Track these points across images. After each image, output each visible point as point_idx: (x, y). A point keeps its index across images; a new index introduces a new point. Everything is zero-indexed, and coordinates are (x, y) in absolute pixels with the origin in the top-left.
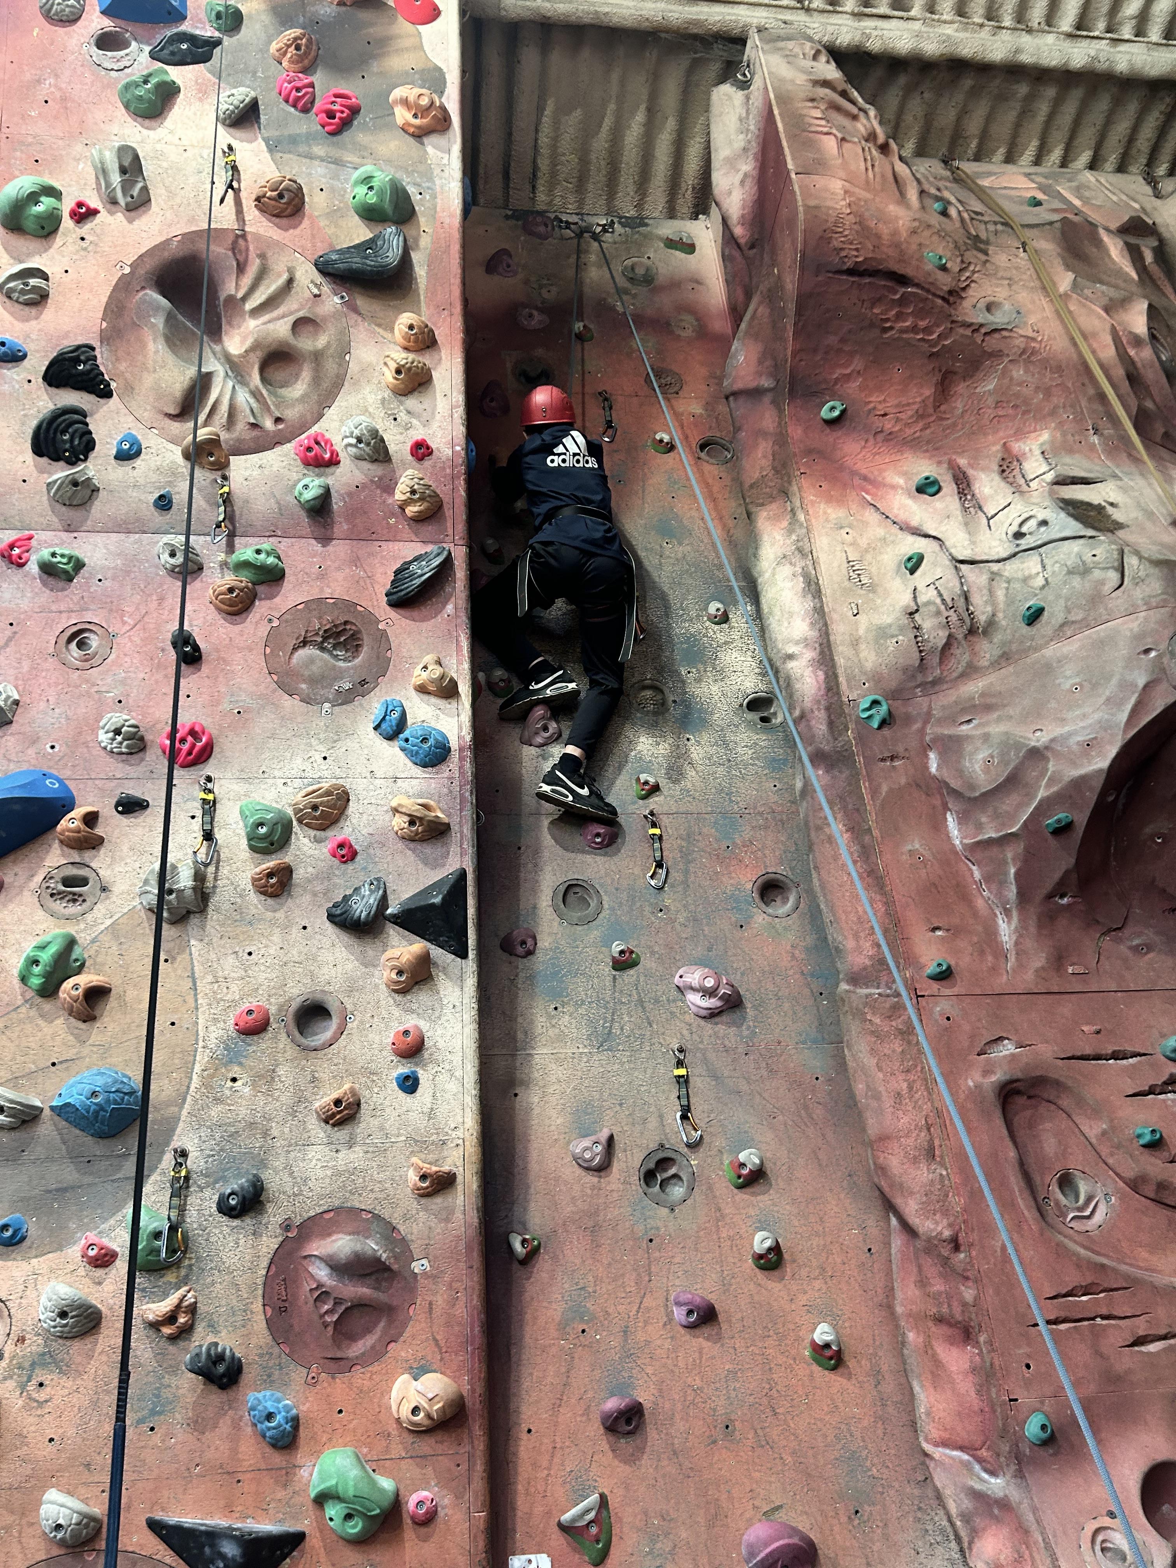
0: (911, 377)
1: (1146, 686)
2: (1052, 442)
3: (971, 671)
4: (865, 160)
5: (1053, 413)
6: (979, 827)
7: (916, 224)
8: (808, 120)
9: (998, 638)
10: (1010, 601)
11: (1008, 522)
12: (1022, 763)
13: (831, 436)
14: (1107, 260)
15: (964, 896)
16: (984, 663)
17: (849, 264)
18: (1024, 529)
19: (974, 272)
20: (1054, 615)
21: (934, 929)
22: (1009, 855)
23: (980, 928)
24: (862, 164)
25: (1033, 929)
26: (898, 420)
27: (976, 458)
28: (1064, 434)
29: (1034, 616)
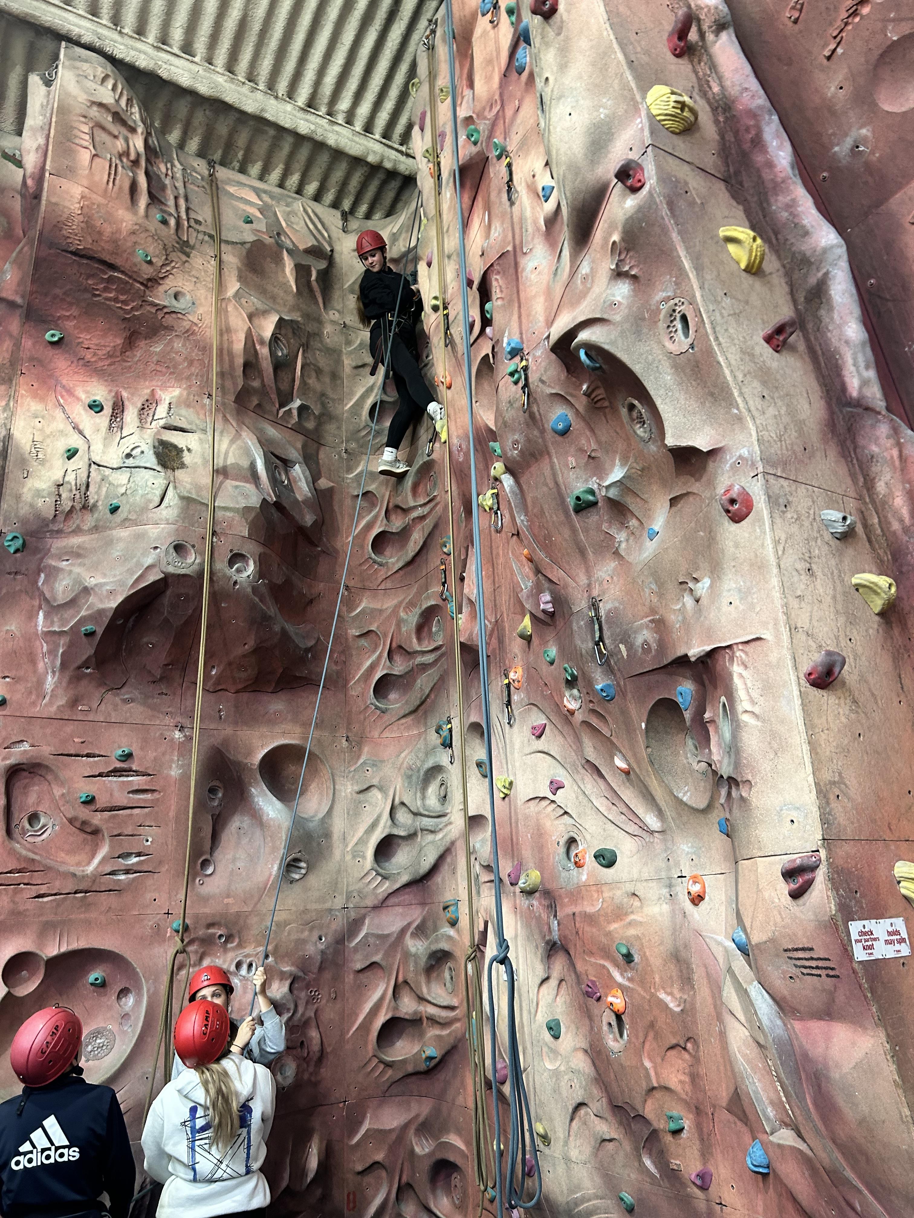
0: (110, 329)
1: (149, 568)
2: (179, 397)
3: (78, 531)
4: (109, 174)
5: (188, 378)
6: (52, 623)
7: (137, 227)
8: (76, 132)
9: (96, 516)
10: (107, 496)
11: (127, 445)
12: (79, 593)
13: (51, 352)
14: (280, 273)
15: (33, 661)
16: (86, 528)
17: (72, 248)
18: (134, 453)
19: (174, 267)
20: (122, 514)
21: (4, 677)
22: (62, 642)
23: (35, 679)
24: (106, 177)
25: (64, 684)
26: (95, 354)
27: (133, 394)
28: (188, 394)
29: (114, 510)
